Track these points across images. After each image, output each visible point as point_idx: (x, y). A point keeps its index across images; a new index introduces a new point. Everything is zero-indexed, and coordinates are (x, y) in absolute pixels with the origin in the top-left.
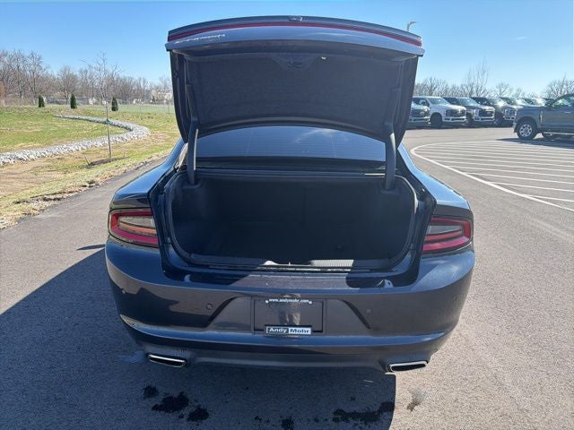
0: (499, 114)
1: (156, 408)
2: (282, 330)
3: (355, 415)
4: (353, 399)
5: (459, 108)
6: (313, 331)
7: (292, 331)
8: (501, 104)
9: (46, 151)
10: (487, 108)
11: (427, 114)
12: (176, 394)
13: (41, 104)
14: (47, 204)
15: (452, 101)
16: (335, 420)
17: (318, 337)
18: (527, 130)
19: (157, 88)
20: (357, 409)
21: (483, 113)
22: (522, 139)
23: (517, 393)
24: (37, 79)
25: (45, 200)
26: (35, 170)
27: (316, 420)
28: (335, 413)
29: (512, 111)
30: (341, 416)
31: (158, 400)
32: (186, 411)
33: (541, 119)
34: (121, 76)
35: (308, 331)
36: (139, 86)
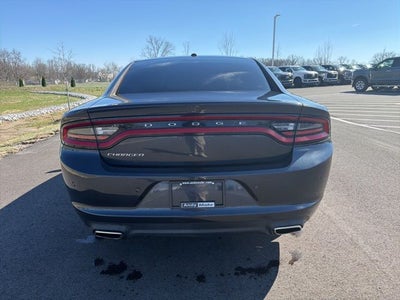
0: (341, 76)
1: (103, 272)
2: (193, 205)
3: (250, 270)
4: (249, 259)
5: (313, 73)
6: (216, 205)
7: (200, 205)
8: (342, 69)
9: (25, 114)
10: (332, 72)
11: (291, 78)
12: (117, 263)
13: (21, 84)
14: (24, 146)
15: (308, 68)
16: (236, 274)
17: (220, 208)
18: (361, 85)
19: (103, 71)
20: (253, 266)
21: (330, 75)
22: (358, 91)
23: (368, 249)
24: (18, 68)
25: (23, 143)
26: (17, 127)
27: (222, 275)
28: (236, 269)
29: (350, 74)
30: (240, 271)
31: (104, 267)
32: (125, 274)
33: (370, 77)
34: (77, 63)
35: (212, 205)
36: (89, 69)
